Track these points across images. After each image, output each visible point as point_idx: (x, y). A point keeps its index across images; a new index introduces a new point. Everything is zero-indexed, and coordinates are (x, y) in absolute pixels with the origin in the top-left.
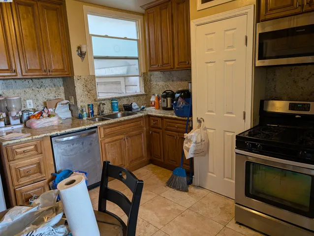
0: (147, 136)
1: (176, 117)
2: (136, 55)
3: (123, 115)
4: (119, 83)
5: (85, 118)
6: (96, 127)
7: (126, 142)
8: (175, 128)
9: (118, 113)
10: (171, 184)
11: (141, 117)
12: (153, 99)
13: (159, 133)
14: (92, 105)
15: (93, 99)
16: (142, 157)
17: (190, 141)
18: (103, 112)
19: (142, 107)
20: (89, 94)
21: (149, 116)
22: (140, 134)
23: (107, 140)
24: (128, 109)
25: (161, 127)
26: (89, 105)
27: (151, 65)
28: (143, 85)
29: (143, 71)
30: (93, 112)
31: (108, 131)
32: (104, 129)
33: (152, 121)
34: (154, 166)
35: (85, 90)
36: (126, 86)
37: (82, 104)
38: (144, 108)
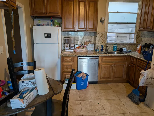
0: (127, 67)
1: (144, 59)
2: (135, 22)
3: (118, 53)
4: (126, 37)
5: (97, 51)
6: (98, 56)
7: (114, 67)
8: (142, 66)
9: (115, 52)
10: (130, 97)
11: (126, 56)
12: (139, 47)
13: (134, 67)
14: (103, 46)
15: (104, 43)
16: (122, 77)
17: (143, 75)
18: (108, 50)
19: (129, 50)
20: (102, 41)
21: (131, 56)
22: (123, 65)
23: (103, 63)
24: (120, 50)
25: (135, 64)
26: (101, 46)
27: (140, 27)
28: (136, 39)
29: (137, 31)
30: (103, 49)
31: (104, 59)
32: (102, 58)
33: (131, 59)
34: (129, 84)
35: (101, 38)
36: (129, 38)
37: (98, 45)
38: (130, 51)
